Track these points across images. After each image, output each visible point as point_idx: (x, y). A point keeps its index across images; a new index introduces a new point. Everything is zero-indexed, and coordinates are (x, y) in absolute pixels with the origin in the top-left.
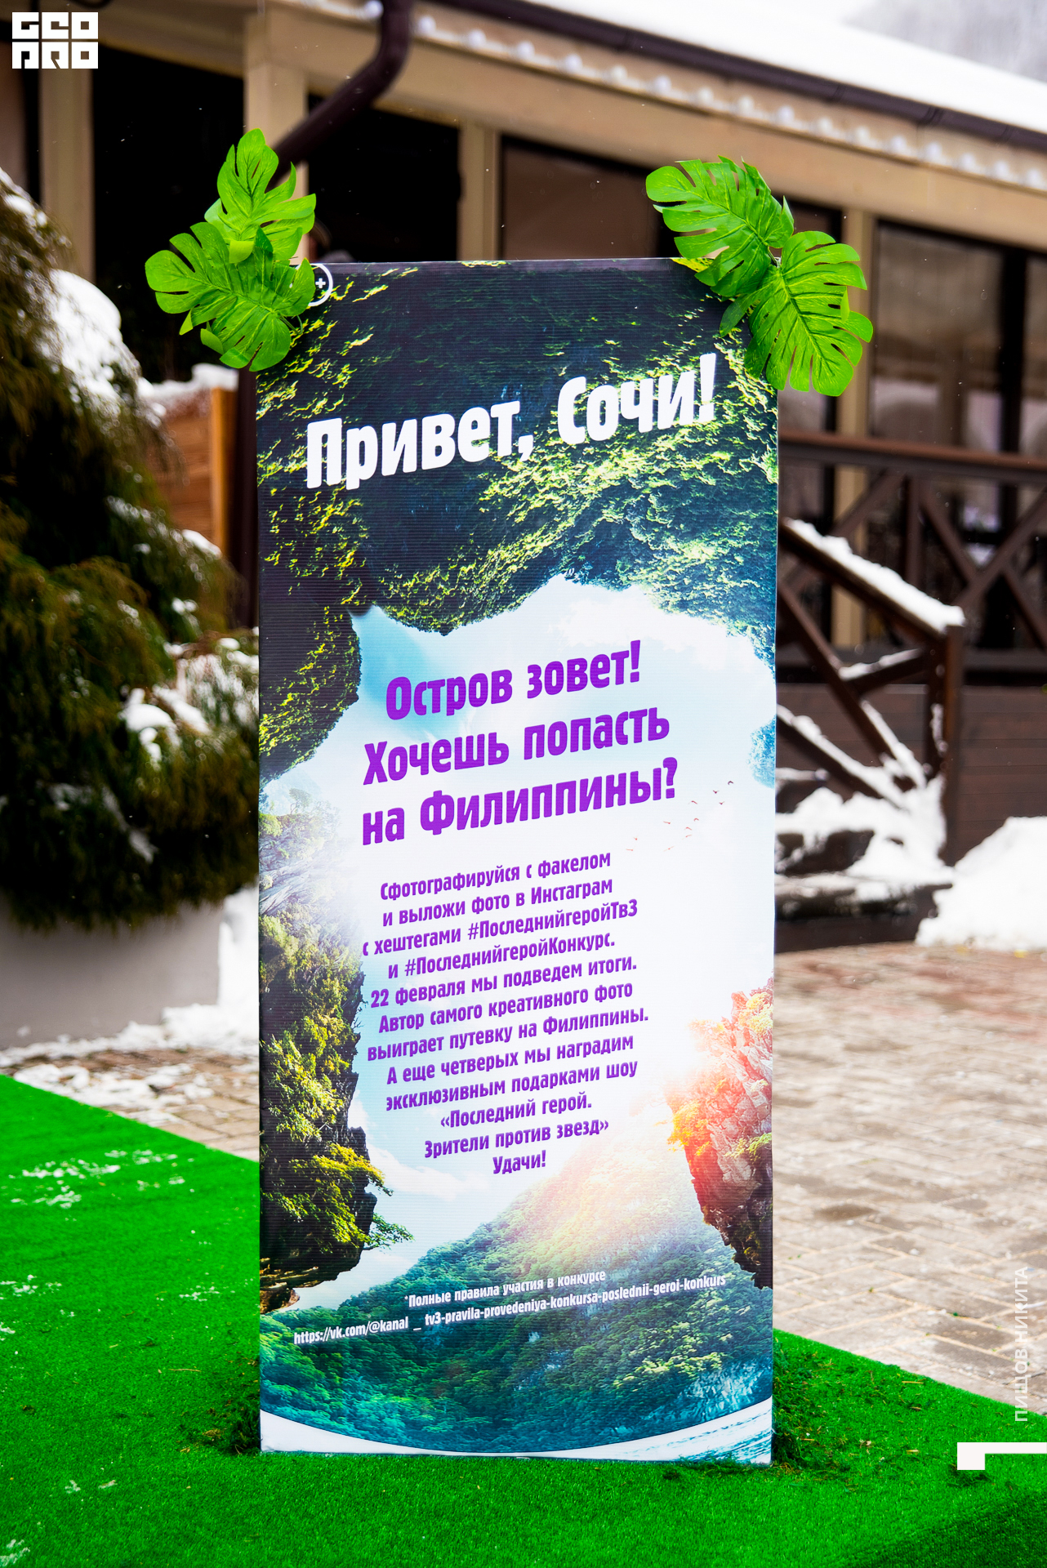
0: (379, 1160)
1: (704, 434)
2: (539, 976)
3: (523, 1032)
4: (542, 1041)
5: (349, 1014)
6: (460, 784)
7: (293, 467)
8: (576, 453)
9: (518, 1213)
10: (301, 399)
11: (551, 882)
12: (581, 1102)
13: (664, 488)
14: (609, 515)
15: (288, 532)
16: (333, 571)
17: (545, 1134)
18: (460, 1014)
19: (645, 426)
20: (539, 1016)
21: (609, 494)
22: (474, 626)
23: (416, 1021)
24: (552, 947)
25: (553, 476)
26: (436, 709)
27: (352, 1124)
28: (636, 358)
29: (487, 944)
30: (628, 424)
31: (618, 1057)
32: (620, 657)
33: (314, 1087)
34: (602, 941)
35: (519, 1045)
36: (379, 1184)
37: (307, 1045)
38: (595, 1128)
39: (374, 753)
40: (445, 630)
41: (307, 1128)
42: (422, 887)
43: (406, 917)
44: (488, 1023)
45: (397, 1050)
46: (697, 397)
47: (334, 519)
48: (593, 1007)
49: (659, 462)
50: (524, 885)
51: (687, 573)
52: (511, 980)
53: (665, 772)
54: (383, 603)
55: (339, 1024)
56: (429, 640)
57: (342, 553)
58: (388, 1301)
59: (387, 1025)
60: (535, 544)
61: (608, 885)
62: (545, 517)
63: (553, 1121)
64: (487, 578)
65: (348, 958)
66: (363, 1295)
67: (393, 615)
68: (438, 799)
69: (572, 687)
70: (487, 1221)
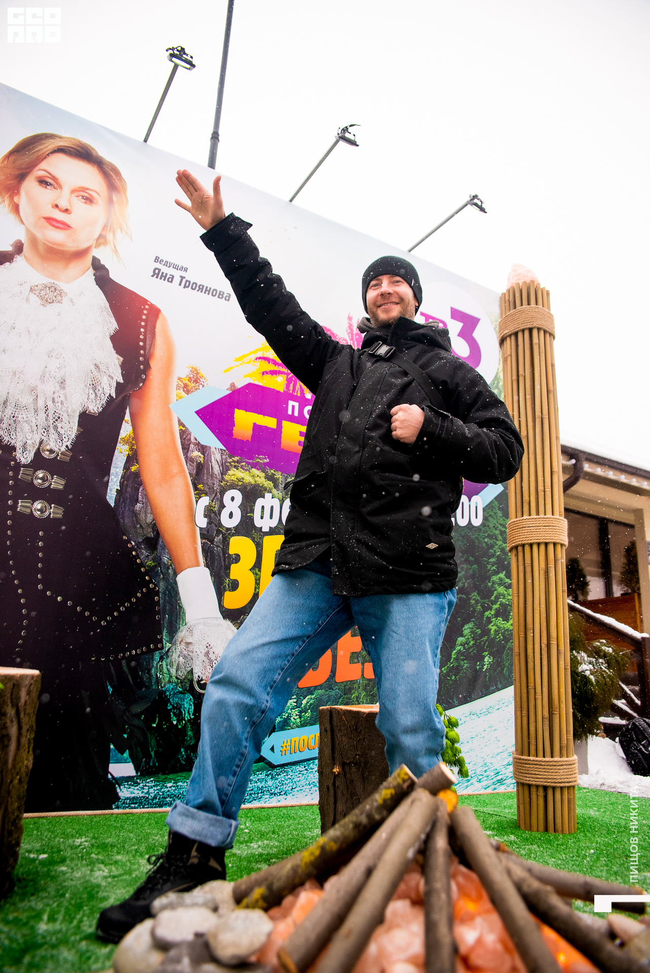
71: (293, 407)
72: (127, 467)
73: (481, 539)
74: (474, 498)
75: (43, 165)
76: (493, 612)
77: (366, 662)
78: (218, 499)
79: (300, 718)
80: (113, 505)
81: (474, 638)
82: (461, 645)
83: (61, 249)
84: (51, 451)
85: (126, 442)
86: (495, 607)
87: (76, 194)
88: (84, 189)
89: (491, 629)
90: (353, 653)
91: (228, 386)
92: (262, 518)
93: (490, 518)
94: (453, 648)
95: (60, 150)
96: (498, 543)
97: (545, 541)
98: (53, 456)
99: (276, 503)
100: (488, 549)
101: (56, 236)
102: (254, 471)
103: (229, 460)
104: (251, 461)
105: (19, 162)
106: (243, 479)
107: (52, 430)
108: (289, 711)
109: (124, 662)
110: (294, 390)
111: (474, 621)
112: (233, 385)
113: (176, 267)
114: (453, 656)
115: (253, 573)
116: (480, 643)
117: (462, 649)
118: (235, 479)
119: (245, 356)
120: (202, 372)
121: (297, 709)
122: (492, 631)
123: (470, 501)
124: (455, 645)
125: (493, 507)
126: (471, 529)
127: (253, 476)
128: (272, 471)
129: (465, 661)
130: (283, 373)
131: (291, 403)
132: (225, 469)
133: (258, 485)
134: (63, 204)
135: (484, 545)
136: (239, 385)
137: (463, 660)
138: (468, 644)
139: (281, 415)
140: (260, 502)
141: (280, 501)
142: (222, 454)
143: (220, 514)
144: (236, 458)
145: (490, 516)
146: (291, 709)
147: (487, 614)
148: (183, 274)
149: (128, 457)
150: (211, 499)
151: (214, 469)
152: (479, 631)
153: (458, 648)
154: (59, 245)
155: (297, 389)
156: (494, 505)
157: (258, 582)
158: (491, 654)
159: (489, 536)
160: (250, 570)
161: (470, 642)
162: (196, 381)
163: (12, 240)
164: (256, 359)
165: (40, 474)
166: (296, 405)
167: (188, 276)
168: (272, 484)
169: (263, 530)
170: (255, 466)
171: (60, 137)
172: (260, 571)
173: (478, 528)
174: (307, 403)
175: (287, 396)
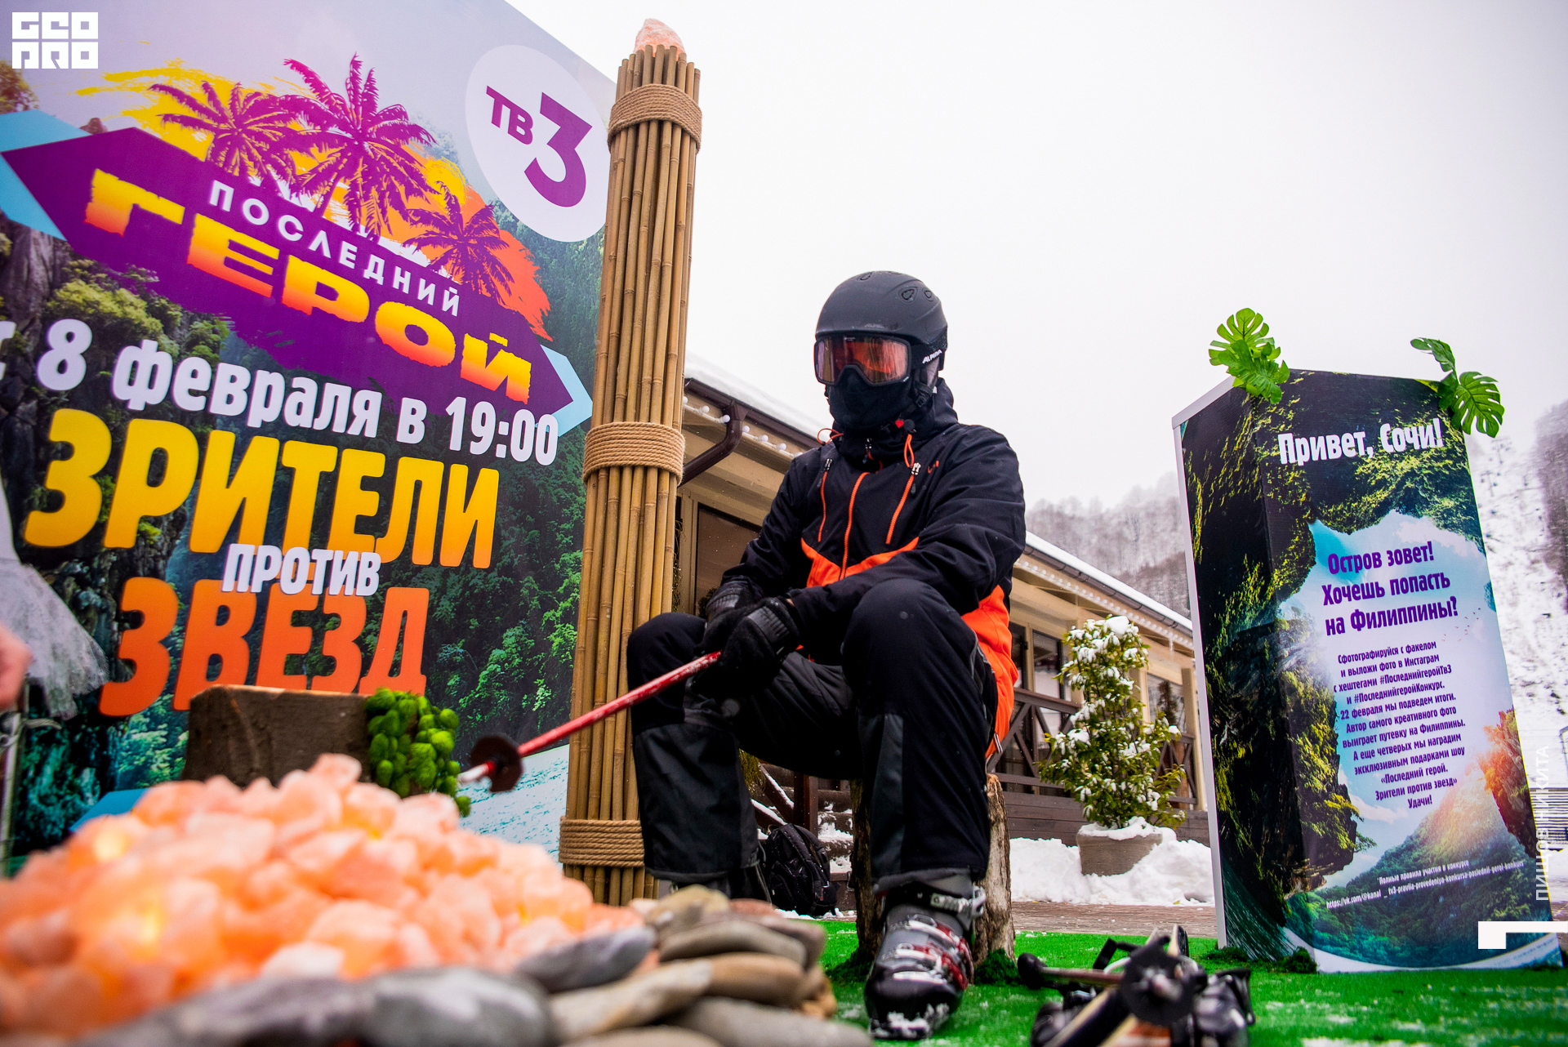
0: (1356, 802)
1: (1440, 452)
2: (1414, 703)
3: (1411, 732)
4: (1422, 737)
5: (1332, 723)
6: (1368, 606)
7: (1274, 454)
8: (1391, 456)
9: (1423, 829)
10: (1274, 424)
11: (1413, 655)
12: (1442, 769)
13: (1429, 474)
14: (1409, 484)
15: (1276, 483)
16: (1297, 502)
17: (1428, 786)
18: (1382, 723)
19: (1417, 447)
20: (1417, 724)
21: (1407, 475)
22: (1361, 531)
23: (1362, 727)
24: (1417, 688)
25: (1383, 466)
26: (1351, 570)
27: (1341, 782)
28: (1408, 418)
29: (1388, 687)
30: (1410, 446)
31: (1455, 745)
32: (1424, 548)
33: (1320, 763)
34: (1439, 685)
35: (1411, 739)
36: (1357, 815)
37: (1314, 740)
38: (1451, 782)
39: (1326, 590)
40: (1349, 532)
41: (1319, 785)
42: (1356, 657)
43: (1352, 672)
44: (1395, 727)
45: (1356, 742)
46: (1435, 436)
47: (1294, 478)
48: (1439, 720)
49: (1425, 463)
50: (1401, 657)
51: (1445, 511)
52: (1403, 705)
53: (1451, 603)
54: (1321, 519)
55: (1327, 728)
56: (1342, 537)
57: (1300, 494)
58: (1368, 881)
59: (1350, 729)
60: (1381, 495)
61: (1437, 657)
62: (1382, 484)
63: (1431, 779)
64: (1364, 509)
65: (1327, 694)
66: (1357, 878)
67: (1326, 524)
68: (1357, 613)
69: (1407, 562)
70: (1410, 834)
71: (222, 194)
73: (550, 488)
74: (546, 419)
76: (558, 614)
77: (318, 674)
78: (35, 331)
79: (172, 766)
81: (520, 654)
82: (497, 662)
86: (562, 605)
89: (553, 642)
90: (292, 656)
91: (85, 123)
92: (131, 383)
93: (569, 456)
94: (482, 664)
96: (578, 499)
97: (644, 463)
99: (165, 361)
100: (561, 507)
102: (124, 293)
103: (71, 263)
104: (120, 274)
106: (98, 303)
108: (149, 753)
110: (227, 163)
111: (524, 625)
112: (95, 123)
114: (481, 681)
115: (100, 484)
116: (533, 661)
117: (498, 670)
118: (80, 301)
121: (167, 750)
122: (554, 645)
123: (537, 421)
124: (487, 661)
125: (575, 438)
126: (533, 469)
127: (121, 303)
128: (163, 301)
129: (503, 692)
130: (207, 127)
131: (217, 186)
132: (59, 277)
133: (130, 321)
135: (555, 499)
136: (111, 125)
137: (499, 689)
138: (509, 663)
139: (195, 202)
140: (128, 355)
141: (173, 358)
142: (55, 249)
143: (36, 359)
144: (87, 262)
145: (570, 452)
146: (154, 749)
147: (548, 615)
150: (21, 327)
151: (34, 272)
152: (531, 643)
153: (492, 667)
155: (233, 163)
156: (578, 435)
157: (108, 501)
158: (549, 685)
159: (563, 485)
160: (95, 477)
161: (514, 659)
164: (154, 87)
166: (228, 191)
168: (160, 326)
169: (131, 406)
170: (128, 284)
172: (114, 481)
173: (546, 470)
174: (252, 192)
175: (212, 170)
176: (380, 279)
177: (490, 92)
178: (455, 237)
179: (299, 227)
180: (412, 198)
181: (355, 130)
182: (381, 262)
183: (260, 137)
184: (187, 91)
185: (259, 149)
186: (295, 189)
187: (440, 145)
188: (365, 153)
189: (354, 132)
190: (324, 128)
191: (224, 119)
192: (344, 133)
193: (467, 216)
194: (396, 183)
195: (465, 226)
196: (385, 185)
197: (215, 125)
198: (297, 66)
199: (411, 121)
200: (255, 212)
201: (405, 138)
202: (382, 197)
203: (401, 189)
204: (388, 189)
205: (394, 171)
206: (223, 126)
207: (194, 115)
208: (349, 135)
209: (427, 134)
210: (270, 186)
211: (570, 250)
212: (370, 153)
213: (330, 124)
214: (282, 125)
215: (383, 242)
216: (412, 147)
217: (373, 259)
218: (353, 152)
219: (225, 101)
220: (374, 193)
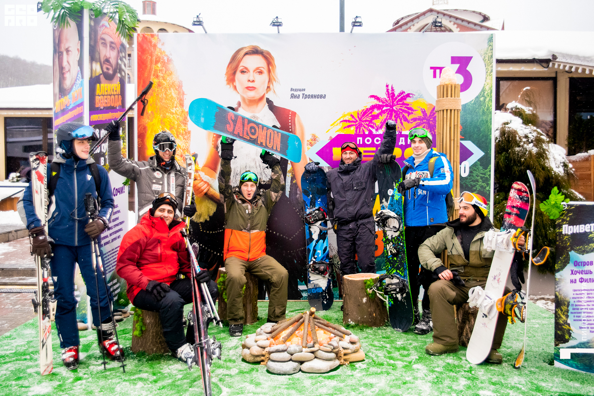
0: (572, 328)
5: (568, 307)
7: (560, 231)
10: (562, 222)
15: (560, 239)
16: (566, 245)
23: (578, 309)
26: (581, 265)
27: (568, 322)
33: (562, 316)
36: (572, 331)
37: (561, 310)
39: (572, 271)
40: (582, 255)
41: (561, 322)
42: (579, 290)
43: (576, 294)
44: (589, 311)
45: (575, 313)
47: (566, 238)
54: (573, 250)
55: (566, 308)
56: (580, 256)
57: (567, 243)
59: (573, 309)
64: (589, 248)
65: (568, 299)
66: (569, 346)
67: (575, 252)
68: (581, 278)
71: (360, 140)
72: (291, 182)
73: (467, 183)
74: (464, 163)
75: (241, 64)
80: (288, 197)
83: (254, 99)
84: (264, 181)
85: (290, 172)
87: (255, 72)
88: (258, 68)
91: (329, 138)
93: (474, 172)
95: (246, 54)
98: (265, 183)
101: (251, 94)
105: (232, 67)
107: (263, 174)
109: (299, 252)
110: (359, 132)
112: (331, 137)
113: (300, 90)
119: (335, 122)
120: (317, 135)
123: (461, 164)
125: (476, 165)
130: (353, 125)
131: (358, 138)
134: (251, 79)
135: (470, 186)
136: (333, 137)
142: (329, 169)
145: (474, 170)
148: (303, 92)
149: (292, 177)
154: (253, 98)
155: (361, 131)
159: (473, 181)
162: (315, 140)
163: (236, 102)
164: (341, 122)
165: (262, 190)
166: (361, 139)
167: (306, 93)
171: (245, 48)
173: (466, 178)
174: (367, 136)
175: (357, 135)
176: (404, 143)
177: (431, 68)
178: (425, 121)
179: (379, 139)
180: (410, 116)
181: (390, 105)
182: (403, 139)
183: (366, 121)
184: (347, 119)
185: (366, 124)
186: (377, 130)
187: (417, 95)
188: (394, 110)
189: (390, 106)
190: (382, 109)
191: (357, 121)
192: (387, 108)
193: (428, 114)
194: (404, 114)
195: (428, 116)
196: (401, 116)
197: (355, 124)
198: (372, 96)
199: (406, 93)
200: (368, 141)
201: (405, 99)
202: (401, 121)
203: (406, 115)
204: (402, 117)
205: (404, 111)
206: (357, 123)
207: (350, 124)
208: (389, 108)
209: (412, 94)
210: (370, 132)
211: (468, 105)
212: (396, 110)
213: (383, 107)
214: (371, 115)
215: (403, 133)
216: (408, 101)
217: (401, 138)
218: (391, 111)
219: (356, 116)
220: (398, 120)
